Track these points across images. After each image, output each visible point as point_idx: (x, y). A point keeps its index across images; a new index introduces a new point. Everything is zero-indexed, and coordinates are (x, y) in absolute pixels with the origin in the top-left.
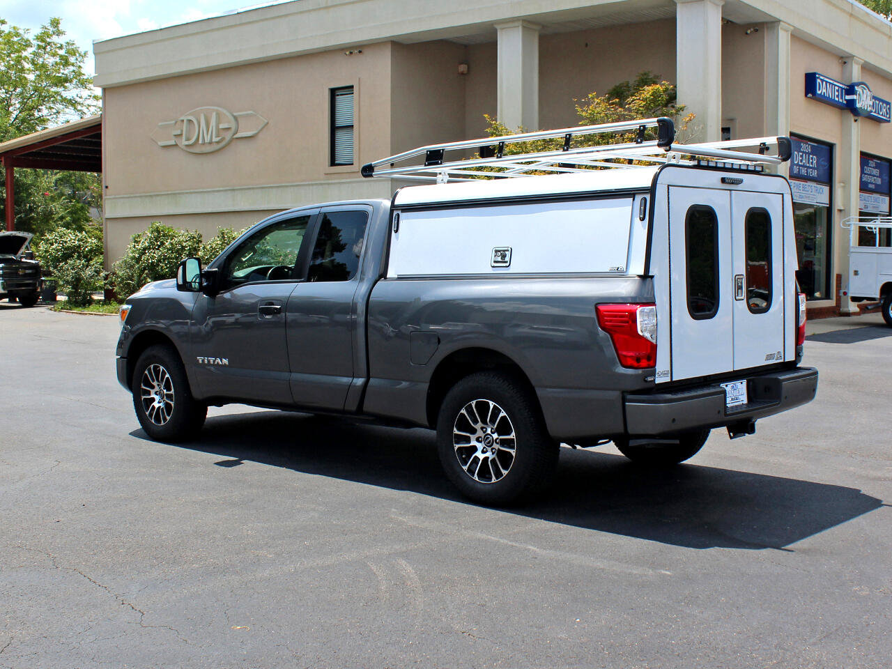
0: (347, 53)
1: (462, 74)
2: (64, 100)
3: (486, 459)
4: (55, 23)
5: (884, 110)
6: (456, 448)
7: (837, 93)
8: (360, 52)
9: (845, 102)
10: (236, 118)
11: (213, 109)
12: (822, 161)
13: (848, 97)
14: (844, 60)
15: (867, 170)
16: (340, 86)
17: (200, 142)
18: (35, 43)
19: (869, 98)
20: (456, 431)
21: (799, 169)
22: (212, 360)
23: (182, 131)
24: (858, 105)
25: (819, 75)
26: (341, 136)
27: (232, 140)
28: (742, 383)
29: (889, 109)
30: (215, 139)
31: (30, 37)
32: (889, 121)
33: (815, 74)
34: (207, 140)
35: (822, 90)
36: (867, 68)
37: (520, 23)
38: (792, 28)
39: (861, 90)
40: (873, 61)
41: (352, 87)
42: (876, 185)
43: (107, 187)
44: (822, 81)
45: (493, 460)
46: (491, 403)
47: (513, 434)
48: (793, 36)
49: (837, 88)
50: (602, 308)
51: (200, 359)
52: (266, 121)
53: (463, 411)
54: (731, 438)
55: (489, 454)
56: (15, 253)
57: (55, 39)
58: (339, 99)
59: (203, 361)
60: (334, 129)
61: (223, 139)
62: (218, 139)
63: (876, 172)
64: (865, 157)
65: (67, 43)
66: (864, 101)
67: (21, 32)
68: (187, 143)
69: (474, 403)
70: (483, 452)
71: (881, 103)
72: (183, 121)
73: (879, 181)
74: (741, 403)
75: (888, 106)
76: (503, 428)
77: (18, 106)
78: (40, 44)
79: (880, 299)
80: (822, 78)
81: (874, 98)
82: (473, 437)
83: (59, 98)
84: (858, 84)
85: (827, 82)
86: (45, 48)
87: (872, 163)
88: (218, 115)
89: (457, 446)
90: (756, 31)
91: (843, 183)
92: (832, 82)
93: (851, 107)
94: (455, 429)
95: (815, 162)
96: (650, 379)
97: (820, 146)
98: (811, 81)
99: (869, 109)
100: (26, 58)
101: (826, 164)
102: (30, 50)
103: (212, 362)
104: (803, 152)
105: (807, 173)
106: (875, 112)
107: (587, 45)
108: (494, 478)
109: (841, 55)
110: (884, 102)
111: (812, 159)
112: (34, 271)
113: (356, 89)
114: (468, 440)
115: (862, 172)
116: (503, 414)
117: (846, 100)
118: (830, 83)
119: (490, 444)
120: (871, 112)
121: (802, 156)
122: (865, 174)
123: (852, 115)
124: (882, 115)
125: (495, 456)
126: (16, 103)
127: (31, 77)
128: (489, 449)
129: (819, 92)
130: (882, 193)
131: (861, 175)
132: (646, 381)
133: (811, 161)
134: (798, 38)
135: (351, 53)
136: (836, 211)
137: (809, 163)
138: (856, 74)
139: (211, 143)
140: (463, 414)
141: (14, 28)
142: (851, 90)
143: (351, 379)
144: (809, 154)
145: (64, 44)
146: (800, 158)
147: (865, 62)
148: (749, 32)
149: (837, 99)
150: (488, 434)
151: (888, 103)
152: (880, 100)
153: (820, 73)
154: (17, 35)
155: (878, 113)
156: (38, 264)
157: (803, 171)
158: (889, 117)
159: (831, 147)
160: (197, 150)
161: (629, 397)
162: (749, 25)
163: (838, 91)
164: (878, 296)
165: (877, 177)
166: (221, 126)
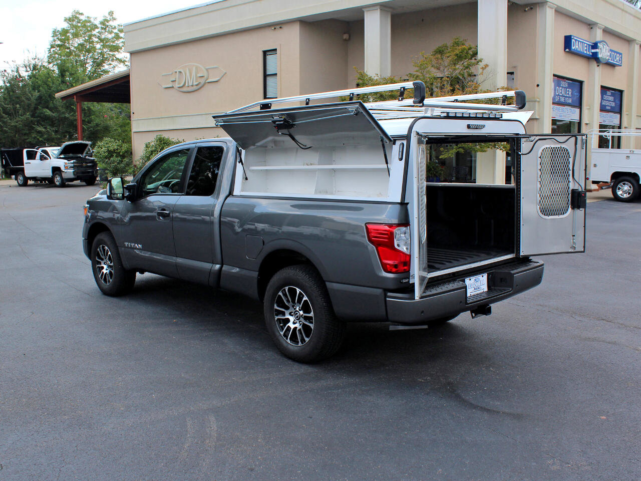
0: (273, 28)
1: (345, 40)
2: (117, 59)
3: (295, 328)
4: (111, 13)
5: (618, 58)
6: (276, 319)
7: (585, 48)
8: (281, 28)
9: (591, 54)
10: (207, 70)
11: (194, 65)
12: (576, 92)
13: (593, 51)
14: (590, 25)
15: (605, 97)
16: (269, 49)
17: (187, 85)
18: (100, 26)
19: (607, 51)
20: (276, 307)
21: (559, 98)
22: (133, 244)
23: (176, 78)
24: (600, 56)
25: (573, 36)
26: (270, 80)
27: (205, 83)
28: (483, 276)
29: (621, 58)
30: (195, 84)
31: (97, 23)
32: (621, 66)
33: (571, 36)
34: (190, 84)
35: (575, 46)
36: (607, 31)
37: (379, 7)
38: (556, 6)
39: (602, 46)
40: (611, 26)
41: (276, 50)
42: (611, 107)
43: (133, 113)
44: (576, 40)
45: (300, 330)
46: (298, 289)
47: (312, 313)
48: (556, 11)
49: (585, 45)
50: (370, 226)
51: (126, 244)
52: (225, 72)
53: (280, 293)
54: (473, 317)
55: (297, 325)
56: (82, 154)
57: (111, 23)
58: (268, 57)
59: (128, 245)
60: (265, 76)
61: (199, 83)
62: (197, 83)
63: (611, 98)
64: (604, 89)
65: (118, 25)
66: (603, 53)
67: (92, 20)
68: (179, 86)
69: (287, 288)
70: (294, 323)
71: (615, 54)
72: (176, 72)
73: (613, 104)
74: (481, 291)
75: (620, 56)
76: (306, 308)
77: (91, 63)
78: (102, 26)
79: (611, 182)
80: (575, 38)
81: (611, 50)
82: (287, 313)
83: (115, 58)
84: (600, 42)
85: (579, 41)
86: (105, 29)
87: (609, 93)
88: (197, 68)
89: (276, 318)
90: (532, 8)
91: (589, 106)
92: (582, 41)
93: (595, 57)
94: (275, 305)
95: (570, 93)
96: (404, 281)
97: (574, 82)
98: (568, 40)
99: (607, 58)
100: (95, 35)
101: (578, 94)
102: (97, 30)
103: (133, 246)
104: (562, 87)
105: (565, 100)
106: (611, 60)
107: (423, 20)
108: (300, 343)
109: (589, 23)
110: (617, 53)
111: (568, 91)
112: (93, 164)
113: (278, 51)
114: (284, 314)
115: (602, 98)
116: (305, 298)
117: (591, 52)
118: (581, 42)
119: (298, 318)
120: (609, 59)
121: (561, 90)
122: (605, 100)
123: (595, 62)
124: (616, 62)
125: (301, 327)
126: (90, 61)
127: (98, 46)
128: (298, 321)
129: (573, 48)
130: (615, 112)
131: (601, 101)
132: (402, 283)
133: (567, 92)
134: (560, 12)
135: (275, 28)
136: (584, 124)
137: (566, 94)
138: (599, 35)
139: (192, 86)
140: (280, 296)
141: (88, 17)
142: (595, 46)
143: (211, 265)
144: (566, 88)
145: (117, 26)
146: (560, 91)
147: (605, 27)
148: (527, 9)
149: (585, 52)
150: (297, 311)
151: (620, 54)
152: (615, 52)
153: (575, 35)
154: (90, 22)
155: (614, 61)
156: (94, 160)
157: (562, 99)
158: (621, 63)
159: (581, 83)
160: (185, 89)
161: (389, 294)
162: (526, 5)
163: (586, 47)
164: (609, 180)
165: (612, 101)
166: (199, 75)
